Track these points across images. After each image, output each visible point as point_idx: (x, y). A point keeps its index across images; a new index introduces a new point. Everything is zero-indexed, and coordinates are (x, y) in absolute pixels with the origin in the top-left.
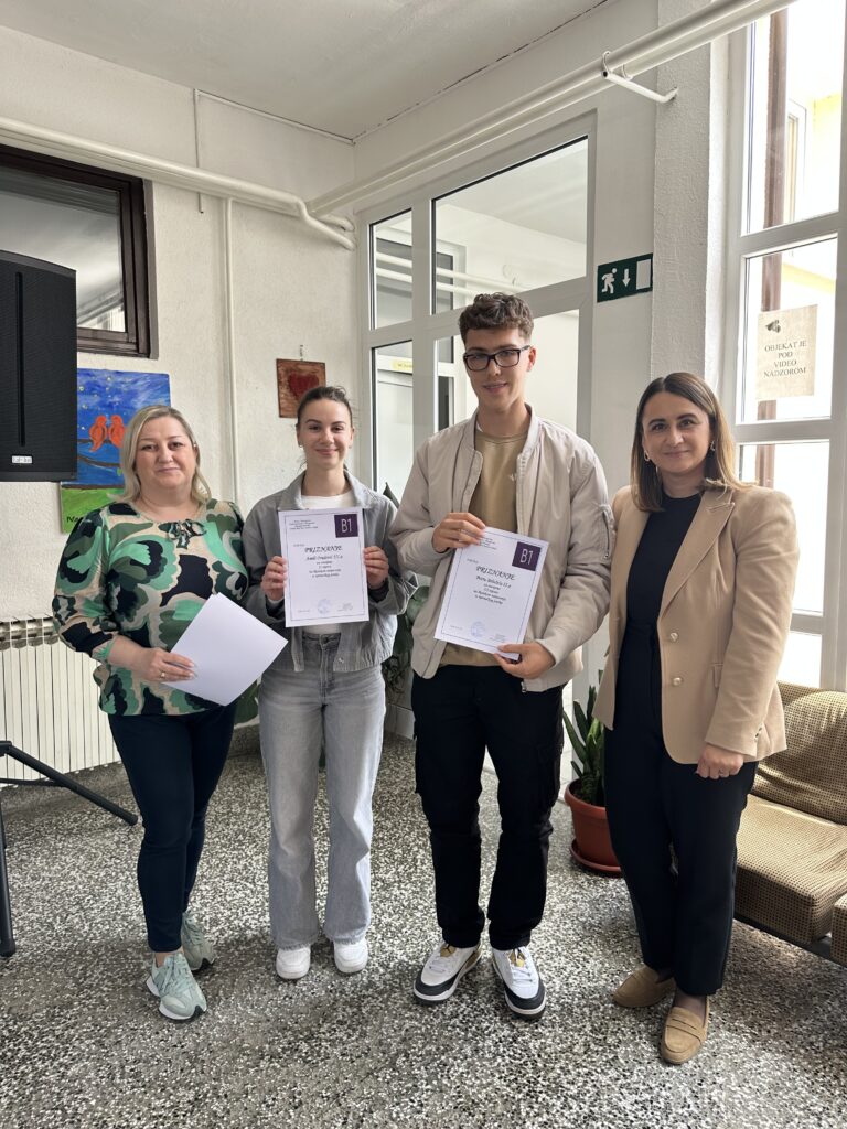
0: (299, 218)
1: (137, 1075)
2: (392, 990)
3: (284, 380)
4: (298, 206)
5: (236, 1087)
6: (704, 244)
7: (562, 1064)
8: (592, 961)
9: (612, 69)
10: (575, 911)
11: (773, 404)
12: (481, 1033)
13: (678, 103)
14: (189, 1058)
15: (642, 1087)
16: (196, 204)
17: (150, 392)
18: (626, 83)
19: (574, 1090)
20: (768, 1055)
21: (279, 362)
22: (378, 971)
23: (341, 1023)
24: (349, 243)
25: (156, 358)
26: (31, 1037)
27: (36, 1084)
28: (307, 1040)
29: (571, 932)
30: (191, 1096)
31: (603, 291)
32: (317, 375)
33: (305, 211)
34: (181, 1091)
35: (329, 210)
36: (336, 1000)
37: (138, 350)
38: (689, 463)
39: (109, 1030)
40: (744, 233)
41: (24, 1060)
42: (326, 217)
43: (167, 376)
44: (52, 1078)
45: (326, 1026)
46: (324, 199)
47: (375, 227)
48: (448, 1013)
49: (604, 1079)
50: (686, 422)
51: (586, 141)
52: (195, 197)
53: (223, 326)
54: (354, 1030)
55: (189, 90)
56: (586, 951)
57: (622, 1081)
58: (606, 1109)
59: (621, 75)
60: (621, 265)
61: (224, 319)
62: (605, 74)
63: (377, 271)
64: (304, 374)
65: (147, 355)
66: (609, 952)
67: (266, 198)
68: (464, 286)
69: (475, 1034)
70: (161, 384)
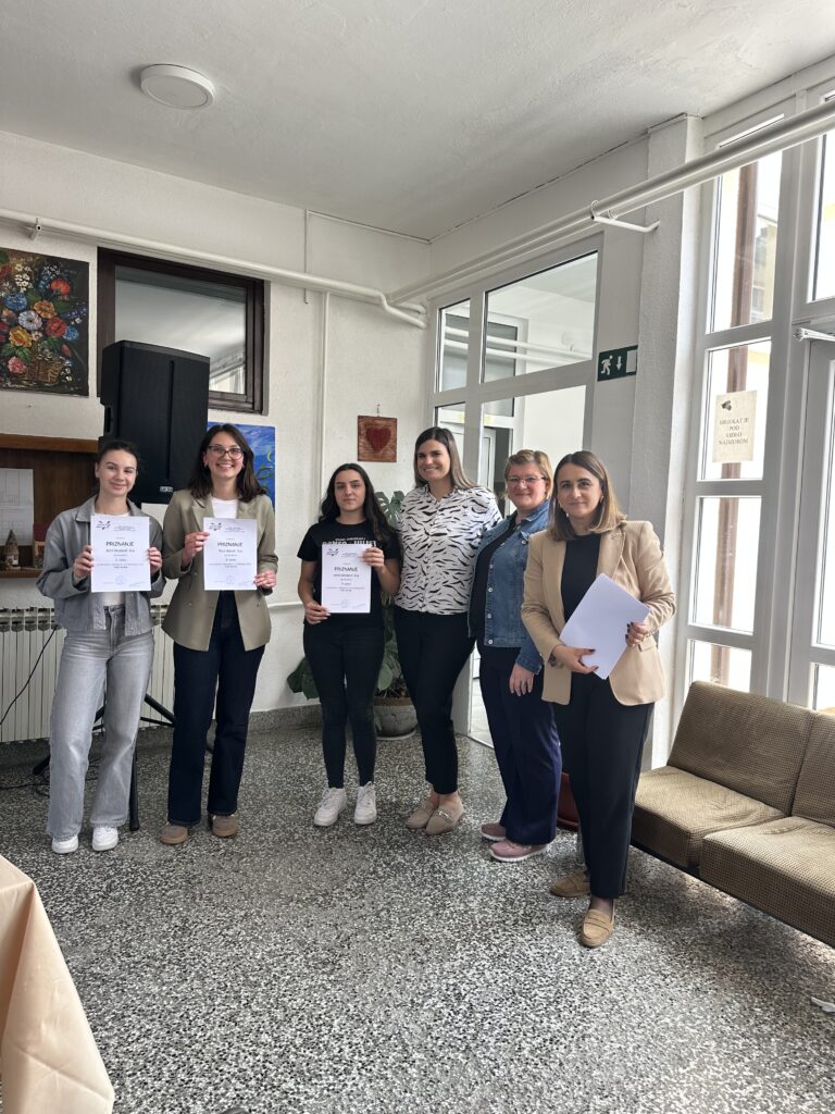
0: (379, 305)
1: (210, 900)
2: (389, 876)
3: (363, 432)
4: (380, 298)
5: (272, 913)
6: (674, 341)
7: (495, 928)
9: (599, 213)
11: (738, 465)
12: (444, 906)
13: (659, 232)
14: (245, 896)
15: (545, 946)
16: (301, 299)
17: (260, 440)
18: (612, 221)
19: (497, 942)
20: (647, 942)
21: (360, 418)
22: (381, 866)
23: (349, 890)
24: (422, 324)
25: (266, 414)
26: (145, 873)
27: (146, 896)
28: (323, 896)
30: (243, 913)
31: (603, 372)
32: (391, 428)
33: (385, 302)
34: (236, 911)
35: (404, 300)
36: (348, 878)
37: (253, 408)
38: (584, 511)
39: (195, 877)
40: (708, 332)
41: (140, 884)
42: (403, 304)
43: (274, 428)
44: (157, 895)
45: (338, 890)
46: (401, 292)
47: (444, 311)
48: (424, 893)
49: (520, 939)
50: (584, 483)
51: (596, 255)
52: (301, 292)
53: (318, 390)
54: (356, 895)
55: (301, 211)
56: (538, 872)
57: (534, 941)
58: (515, 953)
59: (607, 217)
60: (616, 353)
61: (319, 385)
62: (593, 218)
63: (444, 342)
64: (379, 427)
65: (260, 411)
66: (554, 874)
67: (356, 293)
68: (525, 353)
69: (439, 906)
70: (268, 434)
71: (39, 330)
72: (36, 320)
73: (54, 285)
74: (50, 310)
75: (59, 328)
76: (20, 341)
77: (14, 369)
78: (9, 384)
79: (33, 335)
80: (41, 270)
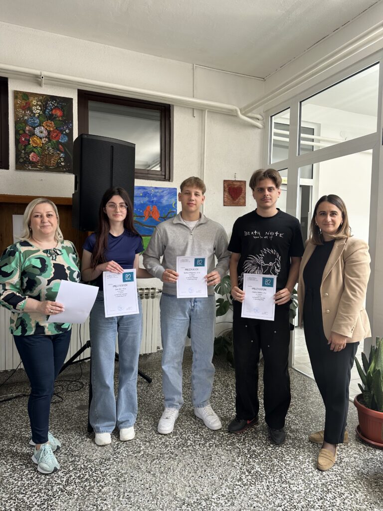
2: (251, 484)
3: (227, 189)
4: (236, 110)
8: (360, 493)
10: (354, 464)
14: (152, 496)
16: (191, 115)
17: (169, 195)
21: (225, 181)
22: (245, 473)
24: (259, 124)
25: (172, 181)
26: (92, 470)
29: (350, 474)
32: (242, 187)
33: (239, 113)
35: (251, 111)
36: (223, 484)
37: (165, 178)
39: (122, 474)
42: (250, 114)
43: (176, 188)
46: (248, 106)
47: (273, 117)
51: (378, 65)
52: (191, 111)
53: (201, 166)
55: (191, 65)
61: (201, 162)
63: (274, 137)
64: (236, 187)
65: (169, 180)
66: (371, 490)
67: (222, 108)
68: (319, 142)
70: (173, 192)
71: (46, 137)
72: (44, 132)
73: (54, 111)
74: (52, 125)
75: (57, 135)
76: (36, 143)
77: (33, 159)
78: (30, 168)
79: (43, 140)
80: (47, 103)
